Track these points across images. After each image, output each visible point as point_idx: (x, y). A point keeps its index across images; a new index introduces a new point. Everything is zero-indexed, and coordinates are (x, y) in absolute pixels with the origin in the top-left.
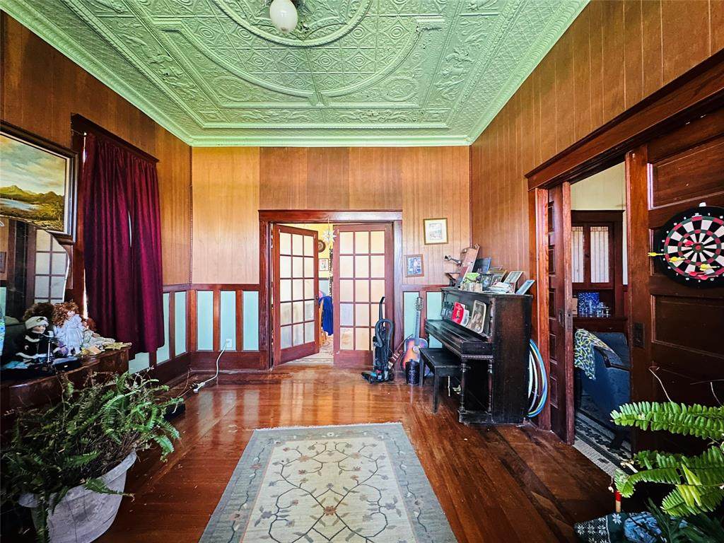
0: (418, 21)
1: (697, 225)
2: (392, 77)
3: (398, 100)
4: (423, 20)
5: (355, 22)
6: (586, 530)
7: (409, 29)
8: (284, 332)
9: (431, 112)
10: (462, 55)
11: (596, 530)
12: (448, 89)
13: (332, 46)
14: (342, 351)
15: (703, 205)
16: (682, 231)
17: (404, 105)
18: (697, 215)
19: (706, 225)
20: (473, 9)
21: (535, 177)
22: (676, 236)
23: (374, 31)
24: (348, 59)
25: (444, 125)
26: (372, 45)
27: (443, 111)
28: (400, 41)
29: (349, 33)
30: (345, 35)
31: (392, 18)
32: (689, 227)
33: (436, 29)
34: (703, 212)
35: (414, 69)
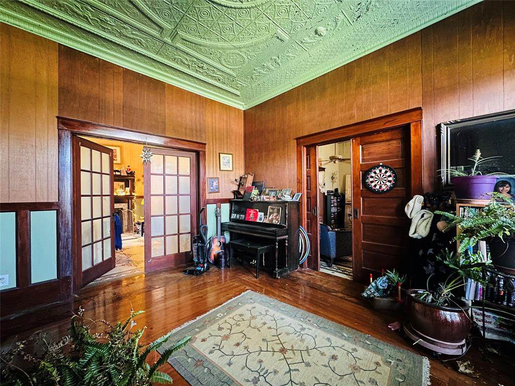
0: (278, 31)
1: (380, 171)
2: (237, 51)
3: (227, 66)
4: (281, 32)
5: (249, 6)
6: (367, 294)
7: (270, 31)
8: (86, 252)
9: (239, 82)
10: (280, 60)
11: (371, 292)
12: (259, 74)
13: (219, 8)
14: (153, 258)
15: (381, 164)
16: (375, 173)
17: (228, 71)
18: (381, 167)
19: (383, 171)
20: (302, 42)
21: (302, 140)
22: (373, 175)
23: (253, 19)
24: (222, 23)
25: (238, 93)
26: (244, 25)
27: (245, 85)
28: (260, 34)
29: (239, 9)
30: (235, 8)
31: (268, 19)
32: (377, 171)
33: (281, 40)
34: (382, 166)
35: (253, 54)
